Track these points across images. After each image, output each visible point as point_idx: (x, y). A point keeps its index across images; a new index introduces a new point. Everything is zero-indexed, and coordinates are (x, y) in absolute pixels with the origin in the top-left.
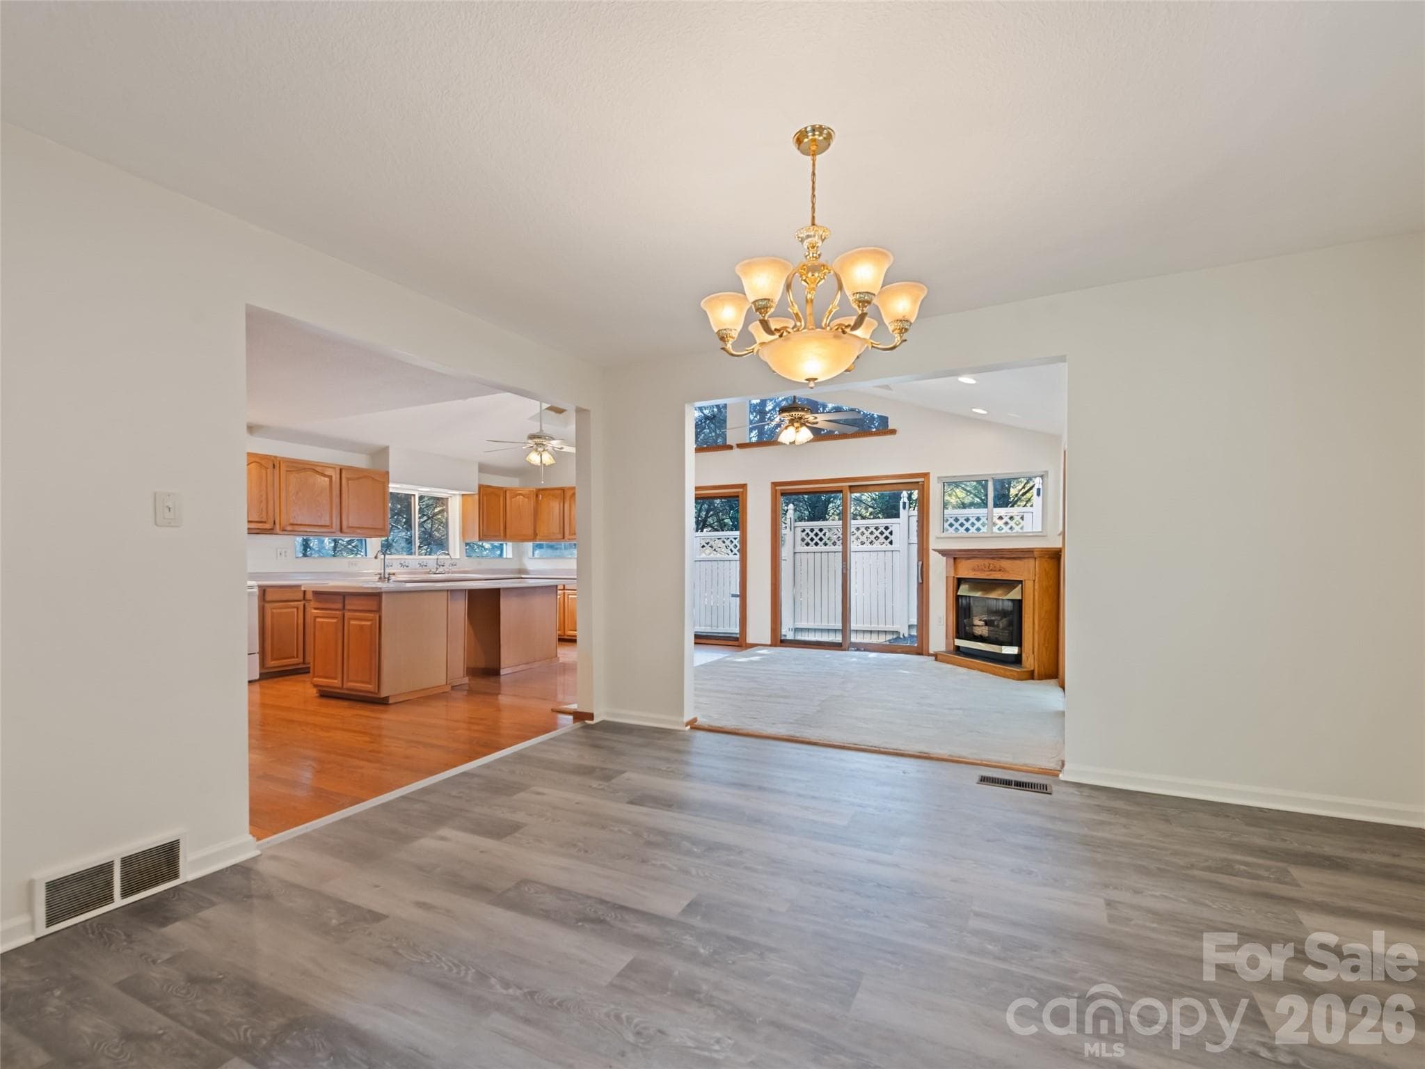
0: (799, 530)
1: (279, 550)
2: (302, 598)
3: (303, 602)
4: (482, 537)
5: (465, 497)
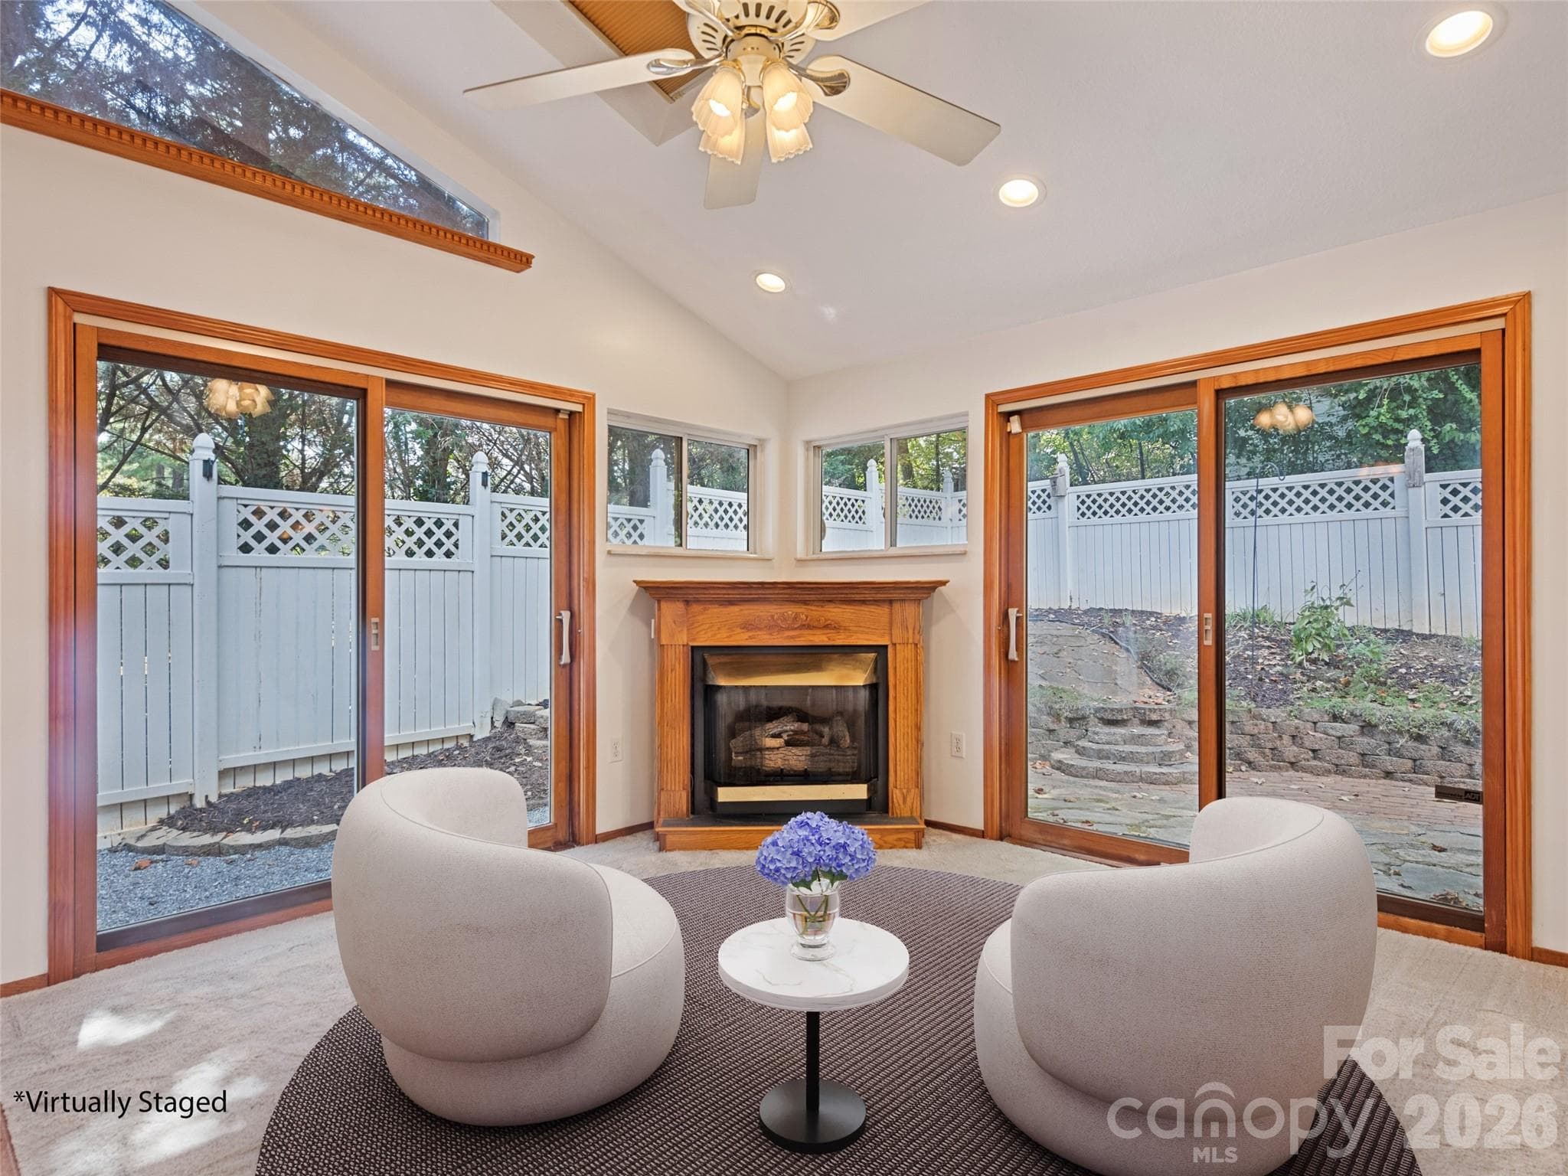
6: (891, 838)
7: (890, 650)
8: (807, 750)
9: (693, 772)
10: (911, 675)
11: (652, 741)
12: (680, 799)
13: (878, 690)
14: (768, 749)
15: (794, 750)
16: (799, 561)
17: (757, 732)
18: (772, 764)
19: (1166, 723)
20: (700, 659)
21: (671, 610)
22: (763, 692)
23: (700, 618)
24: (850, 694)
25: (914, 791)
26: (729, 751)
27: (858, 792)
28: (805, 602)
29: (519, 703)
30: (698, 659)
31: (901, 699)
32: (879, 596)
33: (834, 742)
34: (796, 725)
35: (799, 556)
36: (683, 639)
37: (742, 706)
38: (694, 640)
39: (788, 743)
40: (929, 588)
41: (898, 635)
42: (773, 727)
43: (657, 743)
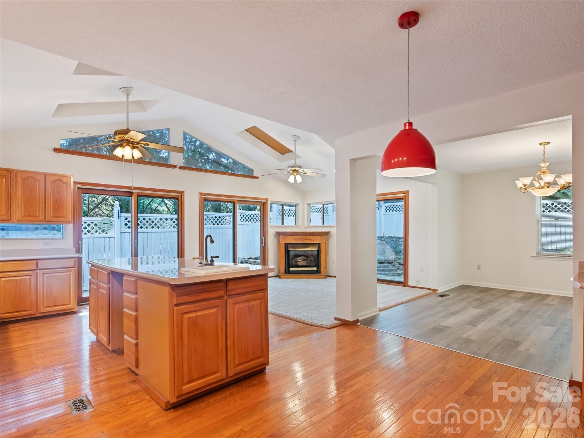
0: (123, 219)
6: (320, 277)
7: (321, 244)
8: (306, 262)
9: (285, 266)
10: (325, 248)
11: (278, 260)
12: (284, 271)
13: (318, 251)
14: (299, 262)
15: (304, 262)
16: (306, 227)
17: (297, 258)
18: (300, 264)
19: (393, 263)
20: (287, 245)
21: (282, 237)
22: (298, 251)
23: (287, 238)
24: (313, 251)
25: (325, 269)
26: (292, 262)
27: (315, 269)
28: (306, 235)
29: (244, 258)
30: (286, 246)
31: (323, 253)
32: (319, 234)
33: (311, 260)
34: (304, 257)
35: (306, 226)
36: (284, 242)
37: (294, 254)
38: (286, 242)
39: (302, 261)
40: (328, 233)
41: (322, 241)
42: (300, 258)
43: (279, 260)
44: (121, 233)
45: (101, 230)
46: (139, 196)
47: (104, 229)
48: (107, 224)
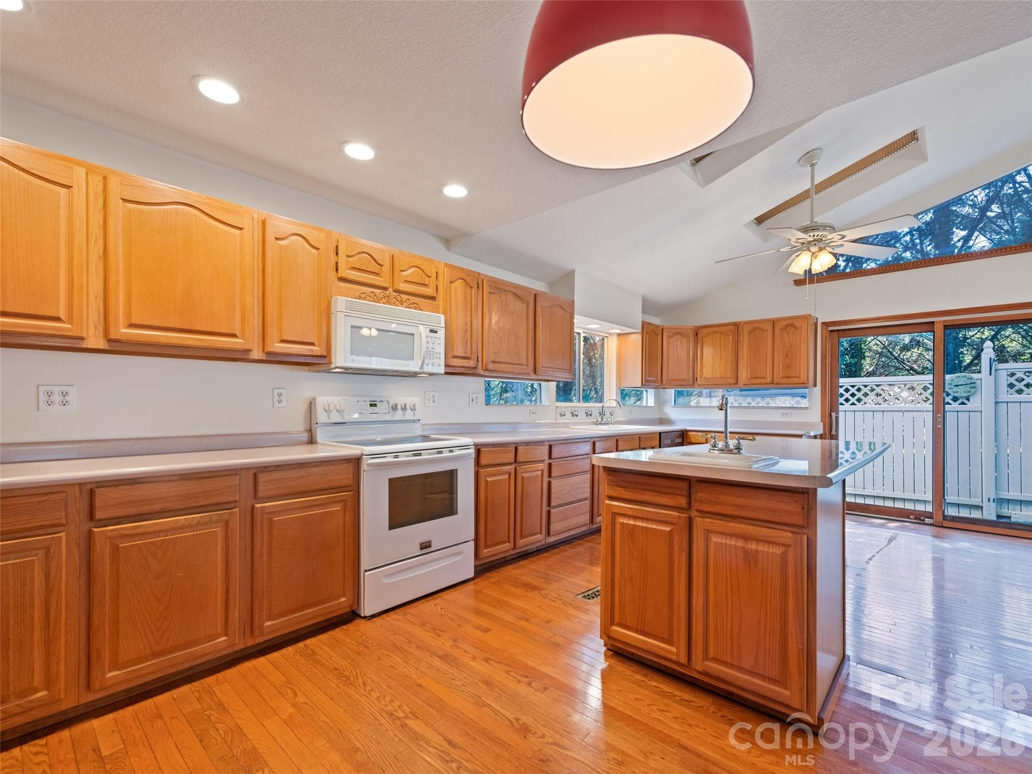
0: (1003, 375)
1: (471, 395)
2: (513, 460)
3: (513, 467)
4: (646, 383)
5: (621, 337)
44: (997, 403)
45: (950, 397)
46: (946, 327)
47: (956, 395)
48: (964, 386)
